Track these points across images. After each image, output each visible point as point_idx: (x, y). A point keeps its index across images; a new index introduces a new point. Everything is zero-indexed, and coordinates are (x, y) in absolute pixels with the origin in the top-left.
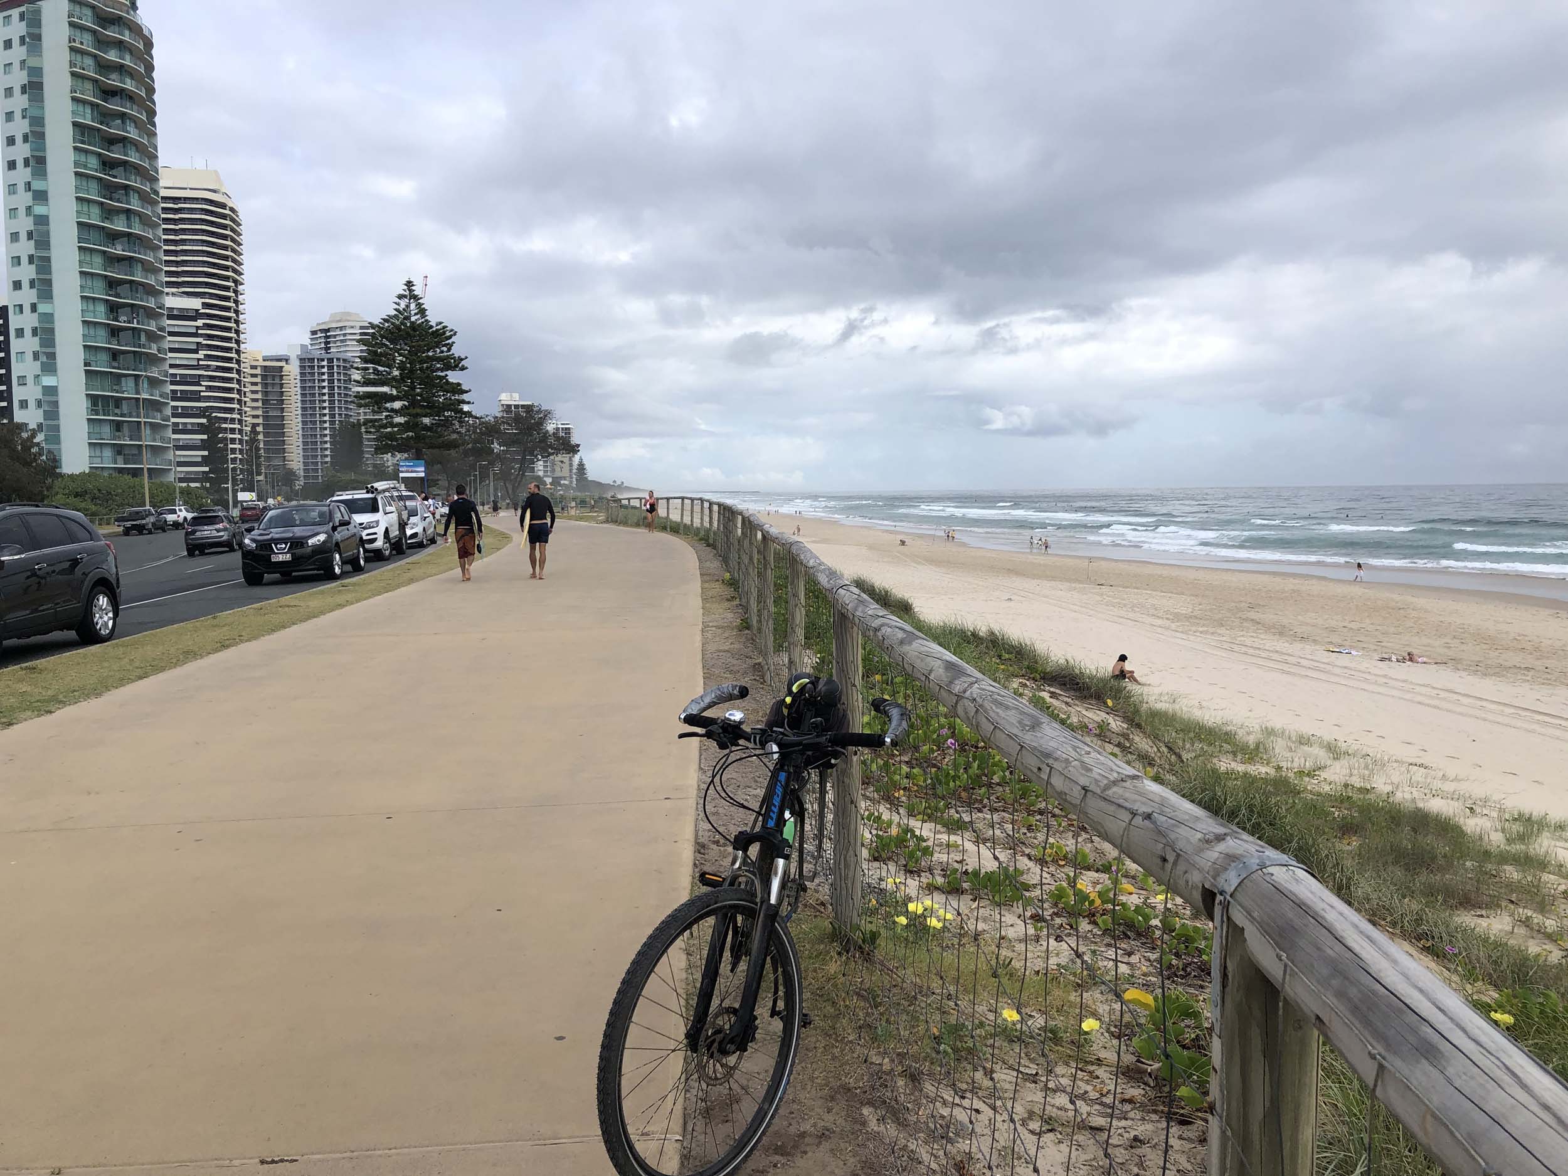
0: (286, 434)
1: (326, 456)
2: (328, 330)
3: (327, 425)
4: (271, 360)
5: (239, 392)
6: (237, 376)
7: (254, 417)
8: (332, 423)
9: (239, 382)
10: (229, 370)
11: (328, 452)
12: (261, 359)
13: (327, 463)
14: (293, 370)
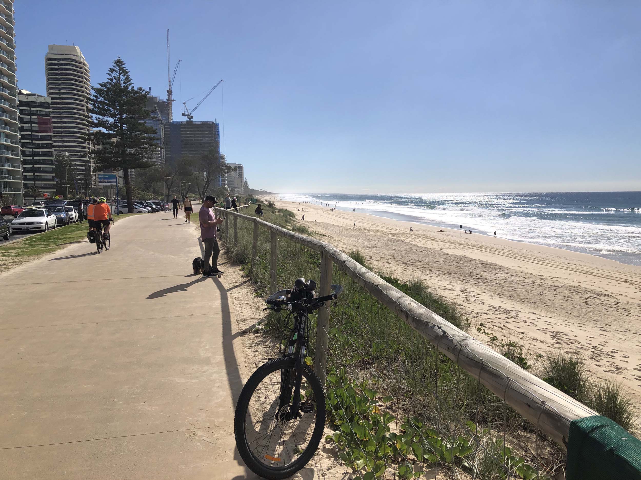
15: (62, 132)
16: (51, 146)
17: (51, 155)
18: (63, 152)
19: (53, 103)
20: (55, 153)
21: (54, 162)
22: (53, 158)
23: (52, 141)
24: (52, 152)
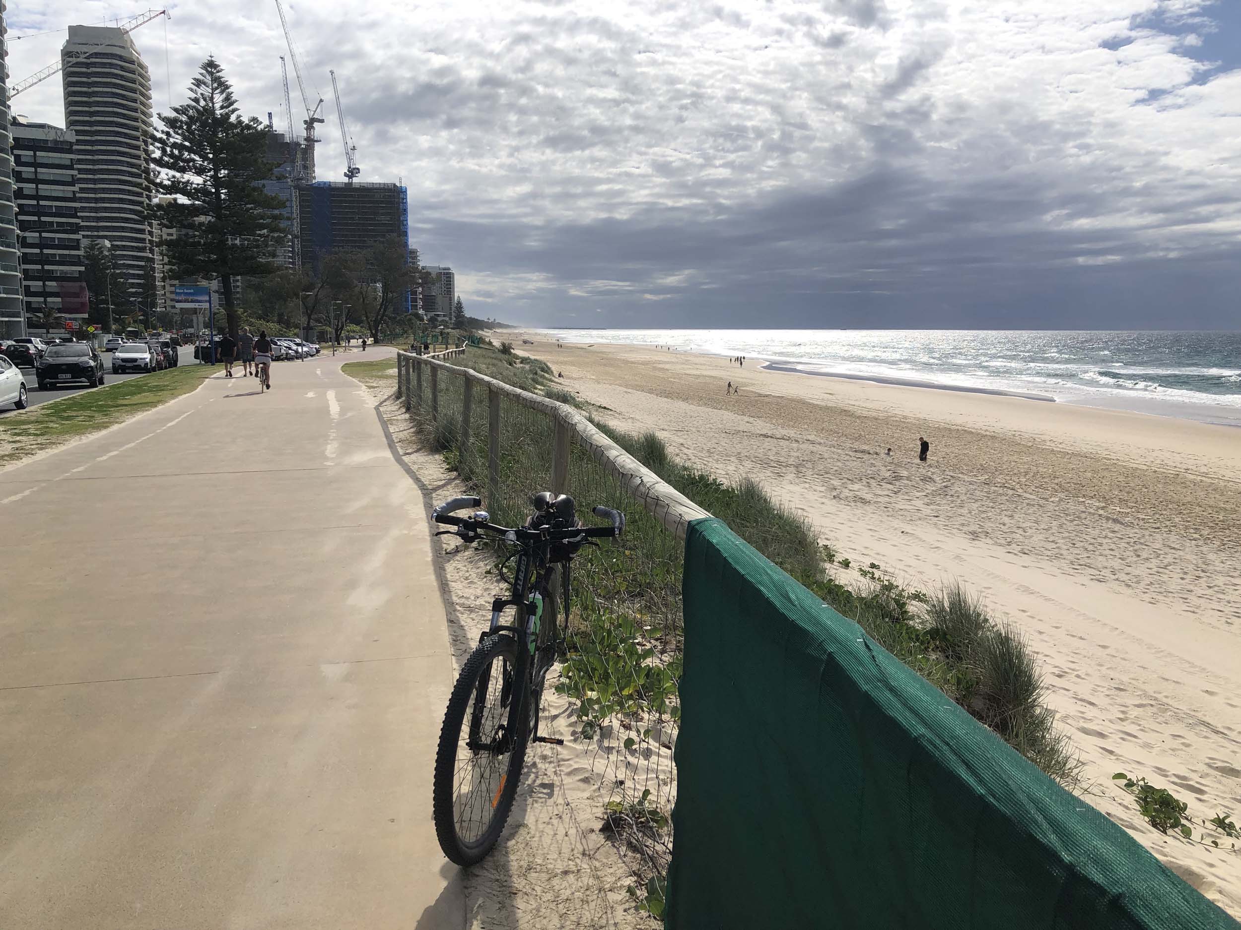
15: (97, 200)
16: (76, 229)
17: (76, 246)
18: (99, 241)
19: (78, 142)
20: (85, 242)
21: (82, 259)
22: (81, 253)
23: (78, 217)
24: (78, 240)
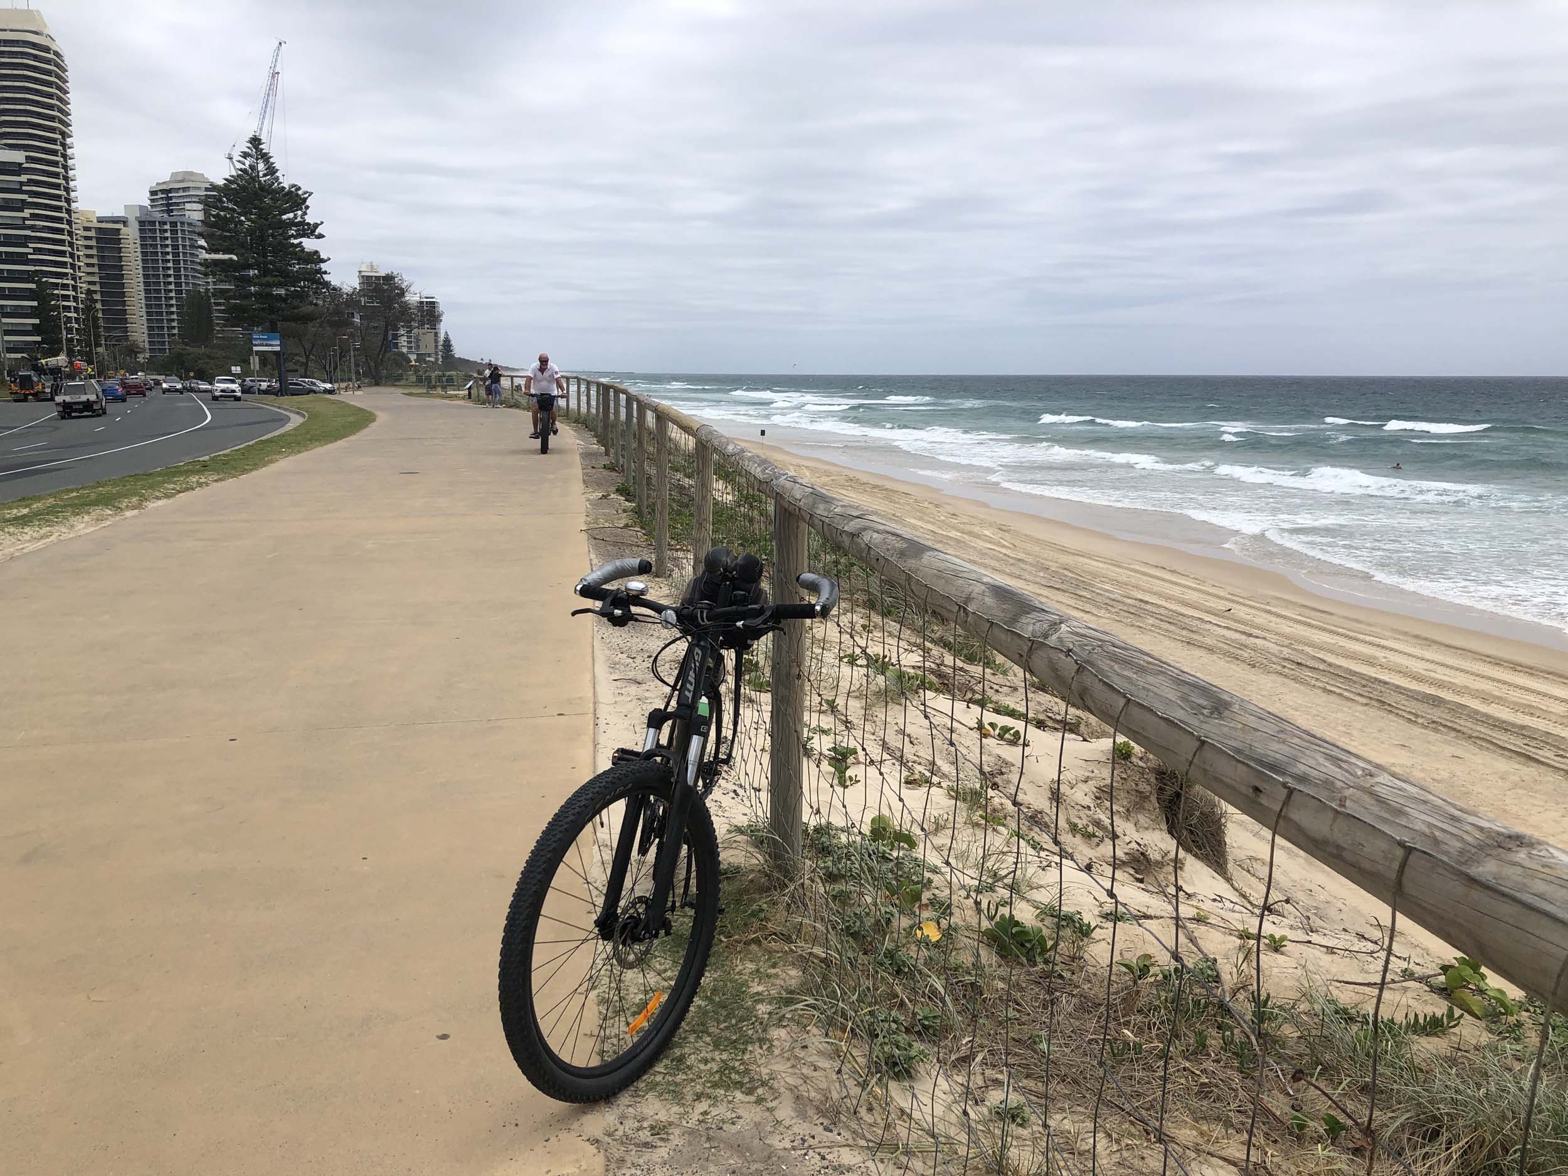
0: (127, 303)
1: (174, 328)
2: (170, 191)
3: (173, 294)
4: (107, 222)
5: (72, 256)
6: (69, 238)
7: (90, 283)
8: (179, 292)
9: (71, 245)
10: (60, 231)
11: (175, 324)
12: (95, 220)
13: (174, 335)
14: (131, 234)
